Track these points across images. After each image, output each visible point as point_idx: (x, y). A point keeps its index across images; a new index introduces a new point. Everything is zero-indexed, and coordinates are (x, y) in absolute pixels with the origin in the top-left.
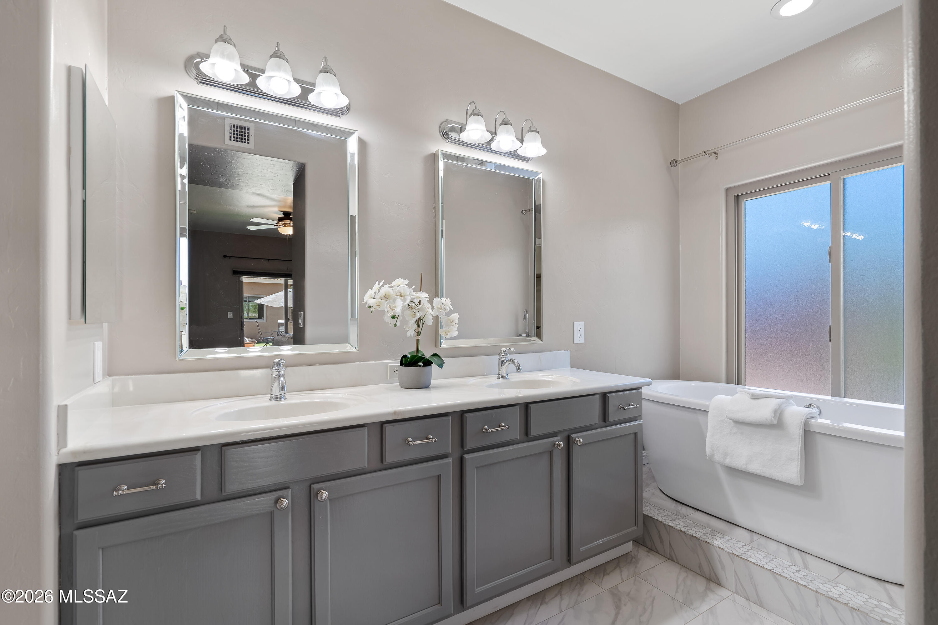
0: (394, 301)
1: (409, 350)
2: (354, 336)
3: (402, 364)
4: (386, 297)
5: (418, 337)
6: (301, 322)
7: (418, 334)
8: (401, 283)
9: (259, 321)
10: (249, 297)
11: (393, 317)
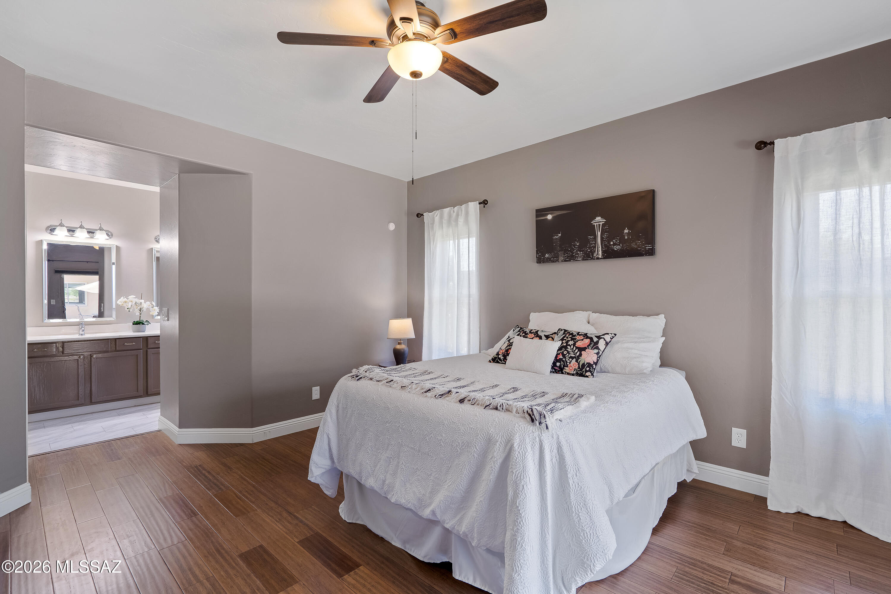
0: (128, 303)
1: (137, 320)
2: (114, 315)
3: (133, 324)
4: (125, 302)
5: (140, 315)
6: (102, 309)
7: (140, 314)
8: (131, 297)
9: (79, 305)
10: (69, 284)
11: (128, 309)
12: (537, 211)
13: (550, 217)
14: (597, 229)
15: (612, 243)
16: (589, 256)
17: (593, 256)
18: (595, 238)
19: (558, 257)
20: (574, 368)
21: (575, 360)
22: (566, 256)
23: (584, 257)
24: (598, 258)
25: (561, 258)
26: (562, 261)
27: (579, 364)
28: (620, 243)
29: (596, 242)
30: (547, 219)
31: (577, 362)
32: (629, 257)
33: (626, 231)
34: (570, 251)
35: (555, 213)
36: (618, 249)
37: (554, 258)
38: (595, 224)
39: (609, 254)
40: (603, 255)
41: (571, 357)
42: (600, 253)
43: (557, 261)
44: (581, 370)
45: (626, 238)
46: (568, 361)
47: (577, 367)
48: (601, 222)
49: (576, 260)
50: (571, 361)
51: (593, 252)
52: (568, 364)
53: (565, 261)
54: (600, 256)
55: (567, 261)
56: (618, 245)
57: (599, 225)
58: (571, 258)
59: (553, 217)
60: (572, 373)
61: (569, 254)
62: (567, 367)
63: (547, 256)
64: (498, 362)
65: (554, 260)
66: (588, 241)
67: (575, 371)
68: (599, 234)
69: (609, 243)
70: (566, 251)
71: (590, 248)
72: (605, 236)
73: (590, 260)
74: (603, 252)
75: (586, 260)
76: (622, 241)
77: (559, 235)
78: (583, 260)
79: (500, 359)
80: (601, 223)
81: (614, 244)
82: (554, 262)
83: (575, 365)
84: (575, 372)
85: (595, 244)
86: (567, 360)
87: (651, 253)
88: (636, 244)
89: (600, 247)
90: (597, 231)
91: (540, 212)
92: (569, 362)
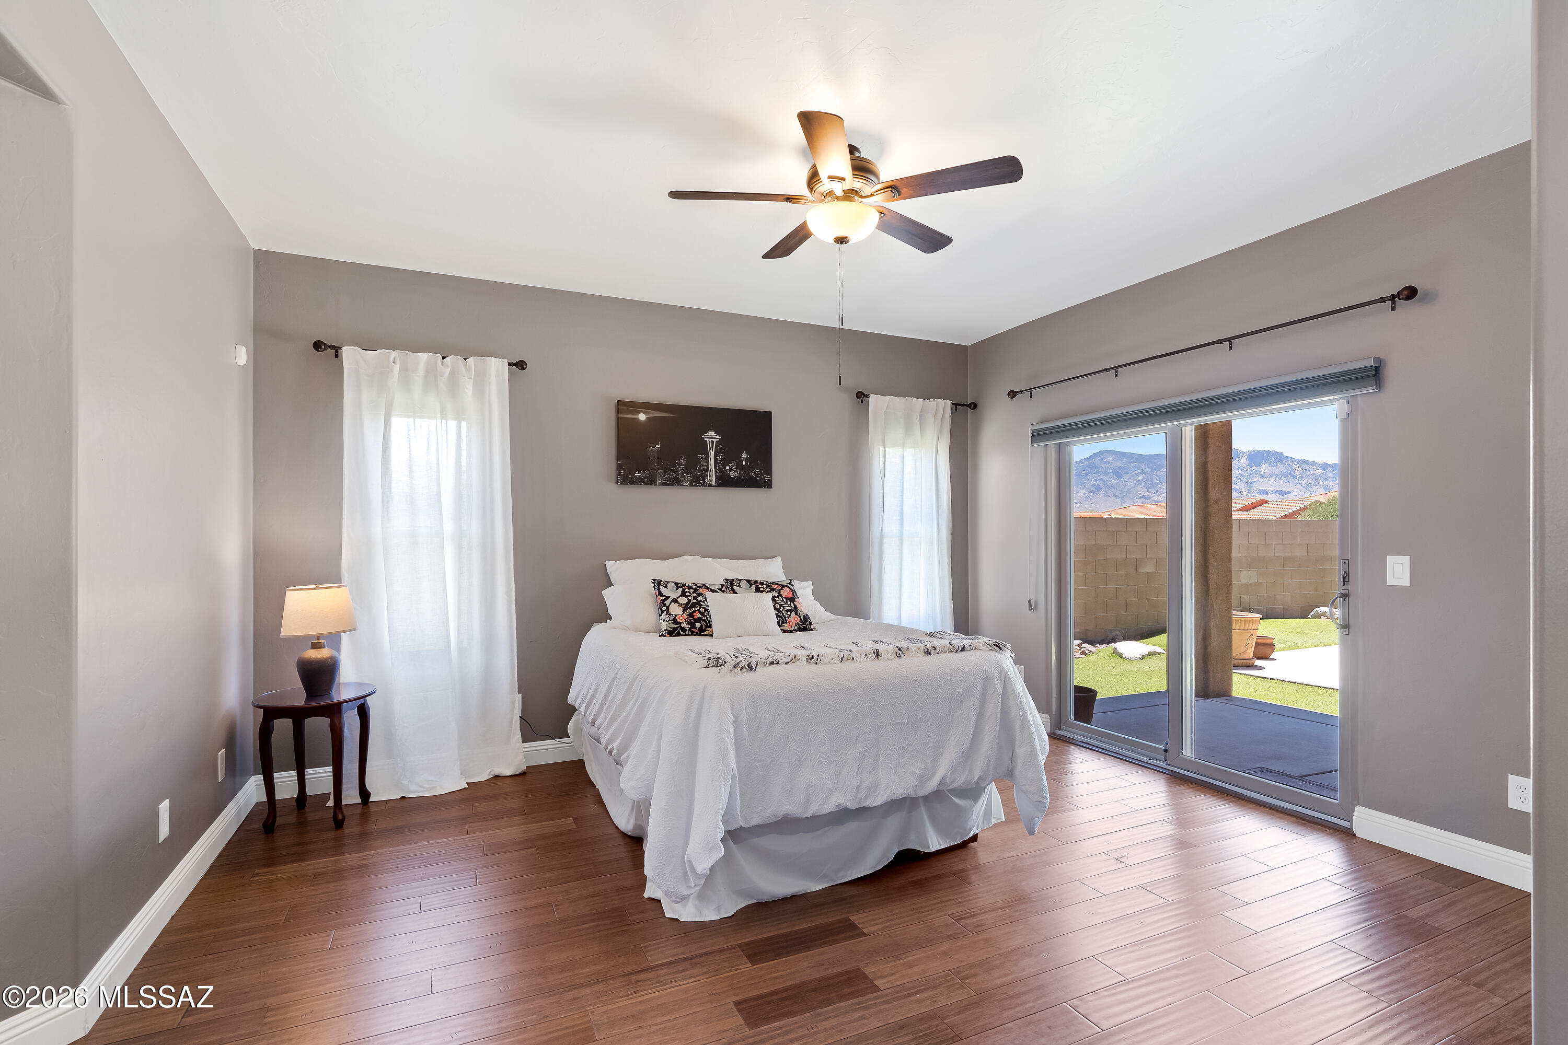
12: (619, 404)
13: (642, 417)
14: (710, 446)
15: (728, 468)
16: (699, 481)
17: (704, 482)
18: (707, 458)
19: (654, 478)
20: (795, 622)
21: (793, 613)
22: (667, 478)
23: (693, 482)
24: (710, 485)
25: (659, 480)
26: (661, 485)
27: (800, 617)
28: (737, 468)
29: (708, 463)
30: (637, 419)
31: (798, 615)
32: (747, 487)
33: (744, 455)
34: (673, 471)
35: (651, 413)
36: (735, 477)
37: (648, 478)
38: (708, 440)
39: (724, 481)
40: (717, 482)
41: (788, 611)
42: (714, 478)
43: (654, 483)
44: (804, 623)
45: (744, 463)
46: (786, 616)
47: (799, 621)
48: (714, 438)
49: (682, 485)
50: (790, 615)
51: (704, 477)
52: (787, 619)
53: (666, 484)
54: (714, 483)
55: (668, 485)
56: (735, 471)
57: (713, 442)
58: (675, 481)
59: (647, 418)
60: (793, 628)
61: (672, 475)
62: (786, 622)
63: (637, 474)
64: (679, 635)
65: (649, 481)
66: (698, 461)
67: (796, 626)
68: (713, 453)
69: (724, 467)
70: (666, 471)
71: (700, 470)
72: (720, 457)
73: (700, 486)
74: (717, 478)
75: (695, 486)
76: (739, 467)
77: (657, 446)
78: (691, 485)
79: (684, 630)
80: (715, 440)
81: (731, 470)
82: (648, 484)
83: (796, 619)
84: (796, 628)
85: (707, 466)
86: (785, 614)
87: (769, 485)
88: (755, 473)
89: (714, 471)
90: (710, 450)
91: (622, 406)
92: (788, 617)
